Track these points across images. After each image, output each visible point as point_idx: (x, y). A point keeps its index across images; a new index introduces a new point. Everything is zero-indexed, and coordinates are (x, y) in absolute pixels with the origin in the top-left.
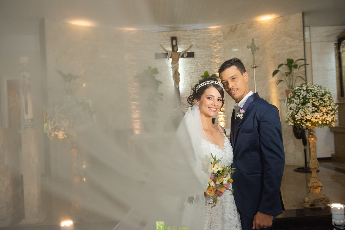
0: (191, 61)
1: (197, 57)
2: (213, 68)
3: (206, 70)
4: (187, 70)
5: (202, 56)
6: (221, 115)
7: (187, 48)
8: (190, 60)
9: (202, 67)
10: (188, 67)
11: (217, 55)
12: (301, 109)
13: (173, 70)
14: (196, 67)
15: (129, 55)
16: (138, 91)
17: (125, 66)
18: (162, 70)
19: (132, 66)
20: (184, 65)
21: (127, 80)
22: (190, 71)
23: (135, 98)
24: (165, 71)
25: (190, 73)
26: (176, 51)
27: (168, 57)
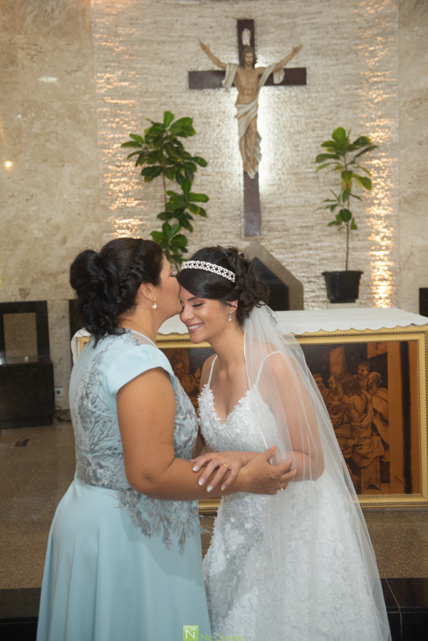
0: (296, 96)
1: (314, 85)
2: (362, 118)
3: (340, 124)
4: (282, 125)
5: (331, 82)
6: (383, 260)
7: (285, 56)
8: (293, 94)
9: (329, 116)
10: (286, 114)
11: (378, 76)
13: (239, 125)
14: (312, 113)
15: (111, 75)
16: (136, 187)
17: (99, 110)
18: (207, 125)
19: (119, 112)
20: (274, 109)
21: (104, 155)
22: (293, 126)
23: (128, 207)
24: (219, 125)
25: (293, 134)
26: (248, 65)
27: (226, 83)
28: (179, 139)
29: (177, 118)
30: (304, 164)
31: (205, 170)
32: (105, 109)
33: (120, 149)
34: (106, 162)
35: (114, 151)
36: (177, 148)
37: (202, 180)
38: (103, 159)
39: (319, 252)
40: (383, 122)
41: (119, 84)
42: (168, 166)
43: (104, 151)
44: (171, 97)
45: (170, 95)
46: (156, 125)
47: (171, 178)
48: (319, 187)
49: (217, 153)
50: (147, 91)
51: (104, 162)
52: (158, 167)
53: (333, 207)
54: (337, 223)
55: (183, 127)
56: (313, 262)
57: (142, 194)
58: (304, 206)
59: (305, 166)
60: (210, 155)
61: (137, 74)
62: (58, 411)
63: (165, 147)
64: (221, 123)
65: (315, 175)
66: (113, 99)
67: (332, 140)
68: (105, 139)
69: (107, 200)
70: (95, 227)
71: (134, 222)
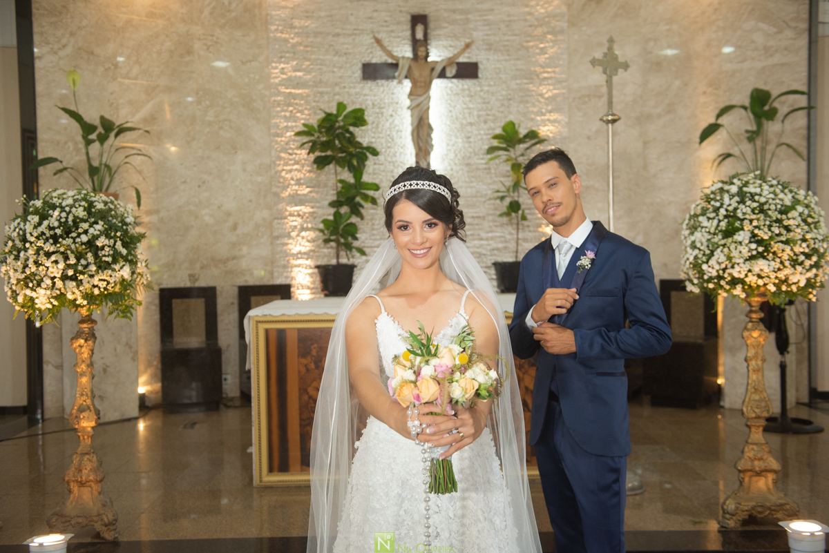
0: (469, 89)
1: (487, 79)
2: (533, 112)
3: (511, 118)
4: (454, 117)
5: (503, 76)
7: (459, 50)
8: (466, 87)
9: (501, 109)
10: (458, 106)
11: (548, 72)
12: (721, 247)
13: (412, 116)
14: (484, 106)
15: (285, 66)
16: (308, 174)
17: (273, 98)
18: (380, 115)
19: (292, 101)
20: (447, 101)
21: (277, 142)
22: (465, 118)
23: (299, 195)
24: (392, 116)
25: (466, 125)
26: (422, 59)
27: (399, 75)
28: (351, 129)
29: (349, 109)
30: (476, 155)
31: (378, 159)
32: (279, 98)
33: (293, 137)
34: (279, 149)
35: (287, 140)
36: (349, 138)
37: (374, 169)
38: (276, 146)
39: (491, 242)
40: (553, 116)
41: (294, 74)
42: (340, 155)
43: (277, 138)
44: (345, 87)
45: (343, 85)
46: (329, 115)
47: (343, 167)
48: (491, 178)
49: (390, 142)
50: (321, 81)
51: (276, 150)
52: (330, 156)
53: (502, 198)
54: (507, 214)
55: (355, 118)
56: (484, 252)
57: (314, 182)
58: (475, 196)
59: (477, 157)
60: (382, 144)
61: (312, 64)
62: (224, 398)
63: (338, 136)
64: (394, 114)
65: (487, 166)
66: (287, 88)
67: (503, 133)
68: (278, 127)
69: (278, 187)
70: (266, 213)
71: (305, 209)
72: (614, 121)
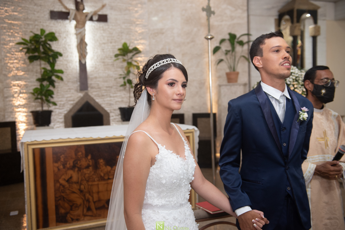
1: (111, 23)
2: (133, 39)
3: (123, 41)
4: (96, 39)
5: (118, 22)
8: (101, 26)
9: (118, 37)
10: (98, 35)
11: (139, 21)
13: (77, 38)
14: (110, 35)
16: (22, 65)
19: (12, 27)
27: (70, 18)
28: (49, 42)
32: (5, 25)
33: (14, 46)
34: (6, 52)
36: (48, 47)
39: (115, 98)
40: (142, 41)
41: (13, 13)
42: (43, 55)
43: (4, 46)
45: (40, 21)
46: (36, 36)
47: (44, 61)
48: (114, 69)
50: (28, 18)
52: (37, 56)
53: (124, 78)
54: (124, 85)
55: (51, 37)
56: (112, 103)
57: (26, 69)
58: (107, 77)
61: (22, 9)
63: (42, 46)
64: (66, 37)
65: (113, 63)
66: (9, 20)
67: (123, 48)
71: (22, 83)
72: (211, 39)
